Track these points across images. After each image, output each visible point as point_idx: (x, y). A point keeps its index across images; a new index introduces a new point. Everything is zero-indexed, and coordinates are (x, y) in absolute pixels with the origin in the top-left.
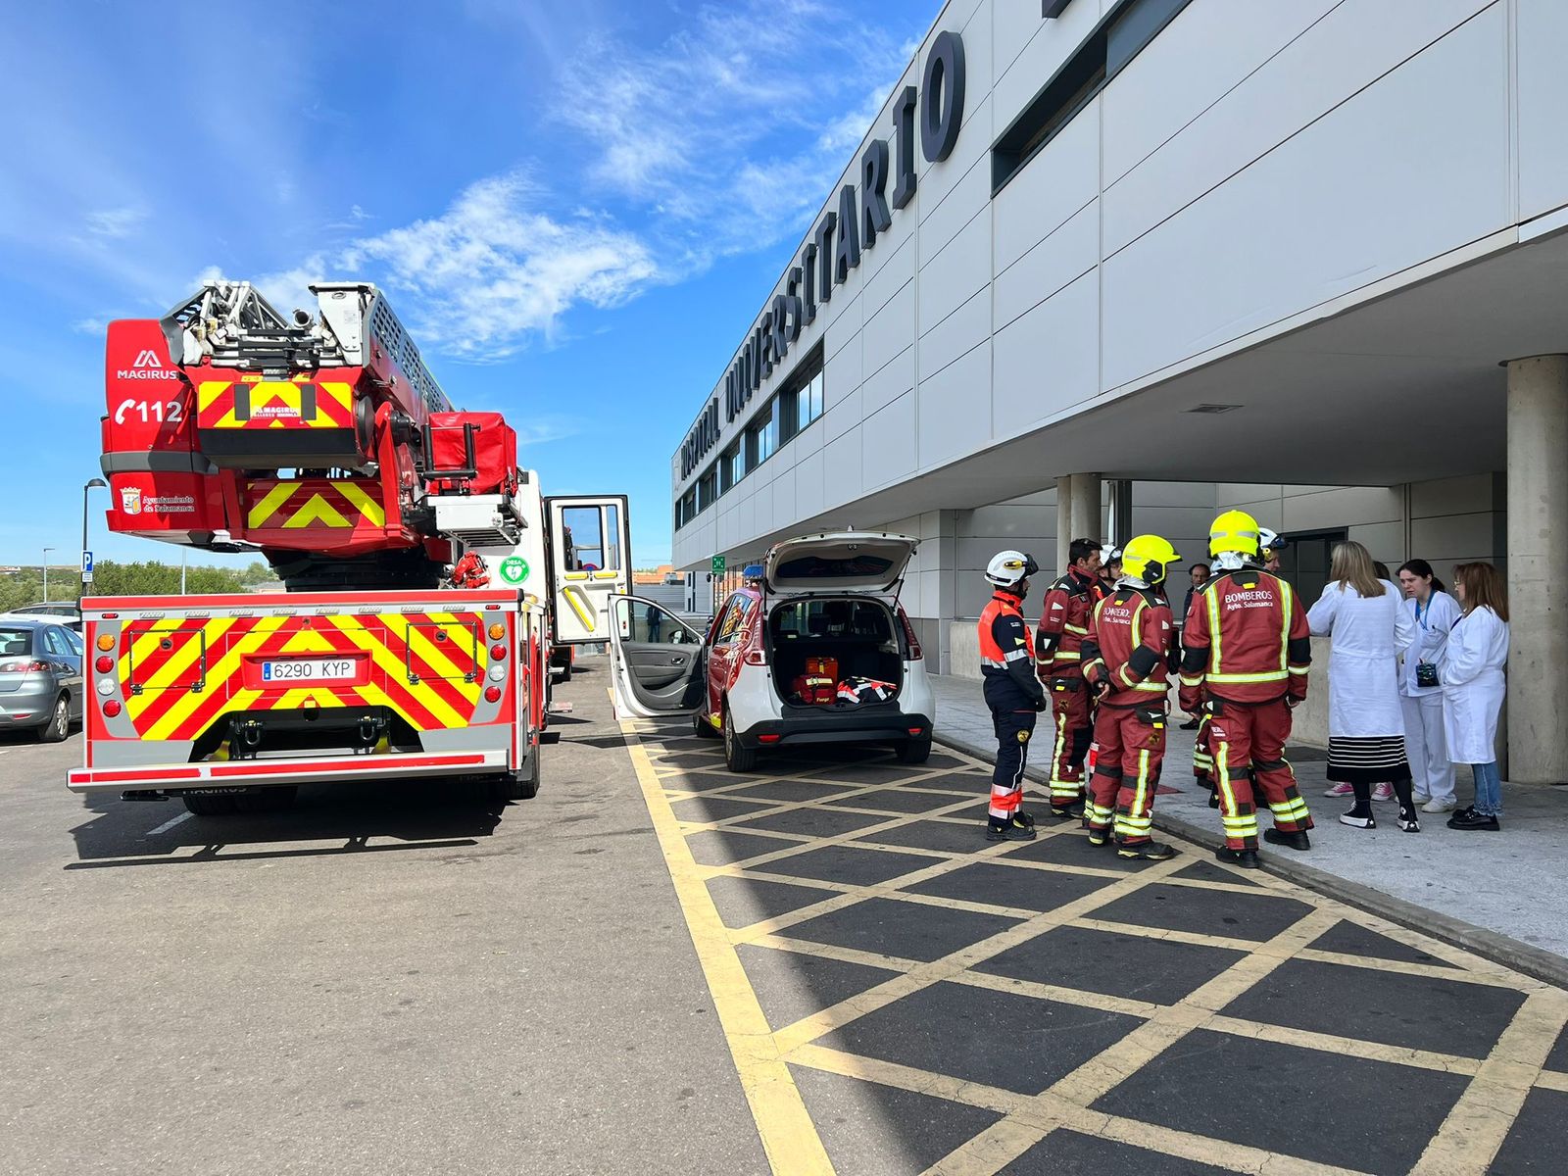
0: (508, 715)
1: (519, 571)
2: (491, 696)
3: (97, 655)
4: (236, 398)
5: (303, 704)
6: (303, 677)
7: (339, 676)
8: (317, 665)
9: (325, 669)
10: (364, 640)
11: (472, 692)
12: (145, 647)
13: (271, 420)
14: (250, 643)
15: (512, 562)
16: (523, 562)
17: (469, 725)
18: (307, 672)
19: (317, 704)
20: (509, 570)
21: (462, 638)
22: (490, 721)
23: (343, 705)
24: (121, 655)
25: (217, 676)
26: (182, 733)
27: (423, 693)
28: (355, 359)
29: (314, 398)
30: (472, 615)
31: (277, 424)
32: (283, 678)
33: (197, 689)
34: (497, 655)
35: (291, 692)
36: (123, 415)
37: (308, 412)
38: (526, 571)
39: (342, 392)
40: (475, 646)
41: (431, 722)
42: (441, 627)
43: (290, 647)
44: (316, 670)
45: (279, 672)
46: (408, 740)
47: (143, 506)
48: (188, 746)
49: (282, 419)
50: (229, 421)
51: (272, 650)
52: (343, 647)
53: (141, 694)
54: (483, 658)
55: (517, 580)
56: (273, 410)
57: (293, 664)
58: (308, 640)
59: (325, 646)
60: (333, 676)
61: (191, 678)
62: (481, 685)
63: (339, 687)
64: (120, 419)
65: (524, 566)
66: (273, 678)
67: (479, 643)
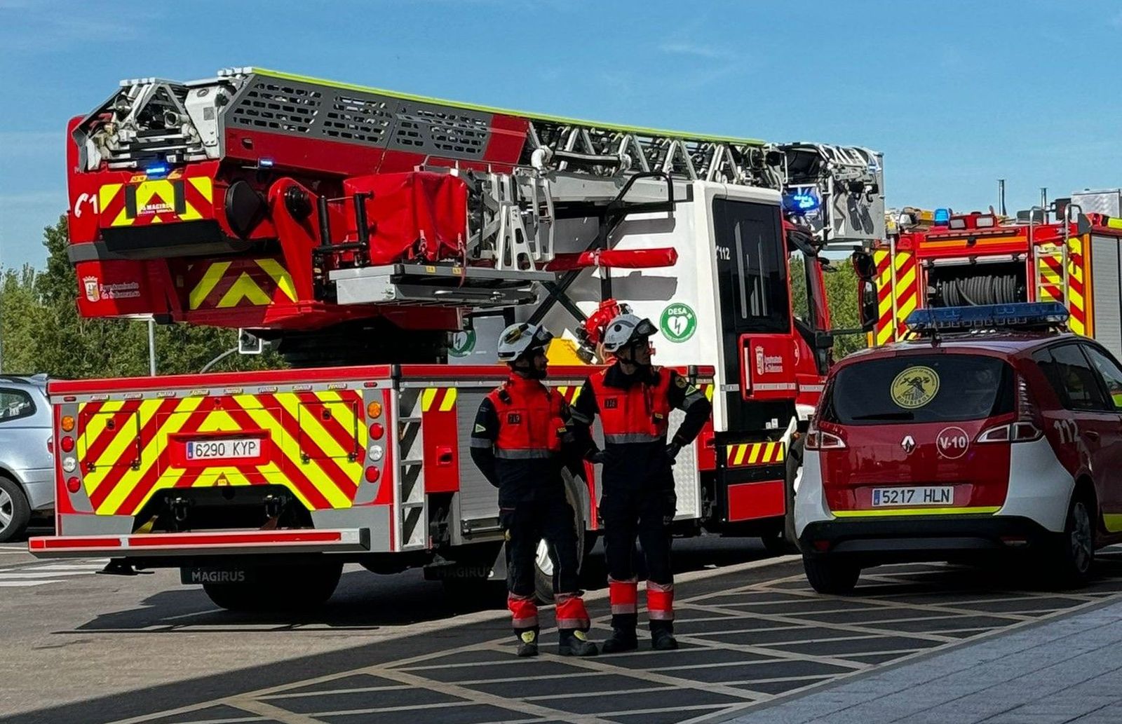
0: (385, 497)
1: (683, 322)
2: (370, 475)
3: (62, 435)
4: (126, 199)
5: (217, 482)
6: (218, 456)
7: (247, 455)
8: (229, 444)
9: (235, 448)
10: (264, 419)
11: (355, 472)
12: (97, 425)
13: (152, 216)
14: (174, 424)
15: (675, 311)
16: (689, 311)
17: (353, 505)
18: (221, 452)
19: (228, 483)
20: (672, 322)
21: (343, 415)
22: (370, 502)
23: (247, 483)
24: (79, 436)
25: (150, 455)
26: (125, 508)
27: (313, 472)
28: (215, 152)
29: (185, 193)
30: (353, 393)
31: (157, 220)
32: (202, 457)
33: (136, 466)
34: (375, 433)
35: (208, 471)
36: (80, 208)
37: (180, 208)
38: (692, 323)
39: (204, 186)
40: (356, 424)
41: (321, 502)
42: (326, 406)
43: (206, 427)
44: (229, 449)
45: (200, 450)
46: (304, 519)
47: (100, 293)
48: (130, 520)
49: (162, 215)
50: (122, 220)
51: (190, 431)
52: (249, 429)
53: (94, 471)
54: (363, 440)
55: (680, 336)
56: (154, 207)
57: (210, 443)
58: (219, 420)
59: (233, 426)
60: (241, 455)
61: (130, 459)
62: (362, 464)
63: (246, 466)
64: (78, 212)
65: (690, 316)
66: (195, 457)
67: (359, 421)
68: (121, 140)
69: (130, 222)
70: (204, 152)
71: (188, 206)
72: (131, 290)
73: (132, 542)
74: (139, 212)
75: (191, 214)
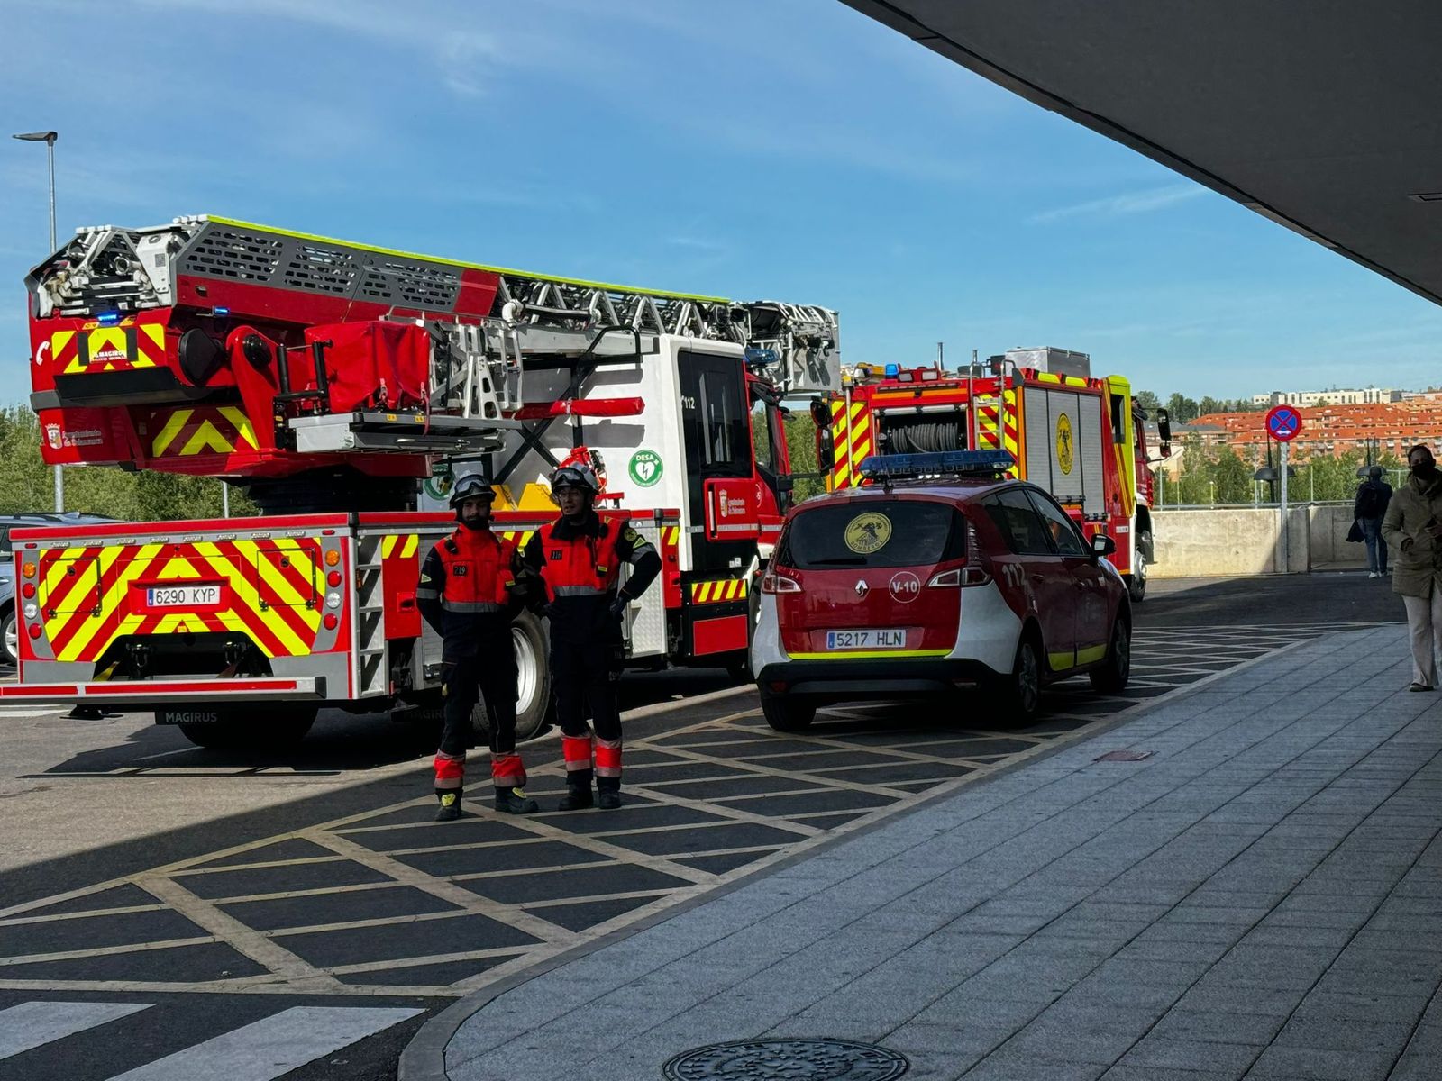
0: (343, 644)
1: (651, 467)
2: (329, 622)
3: (24, 581)
4: (78, 346)
5: (176, 630)
6: (178, 603)
7: (207, 602)
8: (189, 591)
9: (195, 595)
10: (223, 567)
11: (313, 619)
12: (58, 572)
13: (104, 363)
14: (134, 571)
15: (642, 457)
16: (656, 457)
17: (311, 653)
18: (181, 599)
19: (188, 629)
20: (639, 468)
21: (301, 563)
22: (329, 649)
23: (207, 630)
24: (41, 582)
25: (111, 601)
26: (86, 655)
27: (271, 619)
28: (167, 299)
29: (137, 340)
30: (311, 540)
31: (109, 367)
32: (163, 604)
33: (96, 613)
34: (333, 581)
35: (168, 618)
36: (41, 356)
37: (133, 355)
38: (659, 468)
39: (156, 332)
40: (314, 572)
41: (279, 649)
42: (285, 553)
43: (166, 573)
44: (189, 596)
45: (160, 597)
46: (263, 666)
47: (63, 440)
48: (90, 667)
49: (113, 363)
50: (74, 367)
51: (150, 579)
52: (208, 576)
53: (55, 618)
54: (321, 587)
55: (648, 481)
56: (106, 354)
57: (170, 590)
58: (178, 567)
59: (193, 573)
60: (201, 602)
61: (90, 606)
62: (320, 611)
63: (205, 612)
64: (39, 360)
65: (656, 462)
66: (156, 604)
67: (317, 569)
68: (73, 287)
69: (83, 369)
70: (156, 299)
71: (140, 352)
72: (93, 437)
73: (89, 689)
74: (91, 359)
75: (144, 361)
